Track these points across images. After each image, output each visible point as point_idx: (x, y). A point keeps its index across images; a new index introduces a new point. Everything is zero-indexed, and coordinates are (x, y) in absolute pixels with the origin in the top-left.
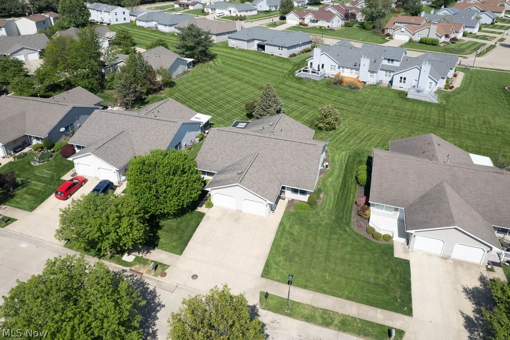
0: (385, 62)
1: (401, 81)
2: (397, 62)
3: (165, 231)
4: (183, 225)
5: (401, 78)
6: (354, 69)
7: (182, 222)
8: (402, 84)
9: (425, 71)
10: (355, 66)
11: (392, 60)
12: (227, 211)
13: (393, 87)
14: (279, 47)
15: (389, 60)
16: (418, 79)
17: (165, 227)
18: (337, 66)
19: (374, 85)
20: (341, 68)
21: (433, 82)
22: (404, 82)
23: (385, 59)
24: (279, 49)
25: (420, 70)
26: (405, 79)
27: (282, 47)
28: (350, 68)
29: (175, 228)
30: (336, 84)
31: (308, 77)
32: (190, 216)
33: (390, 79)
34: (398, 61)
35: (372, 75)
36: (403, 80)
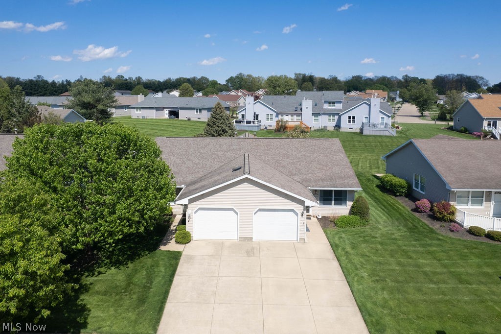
0: (326, 106)
1: (349, 122)
2: (339, 104)
3: (98, 293)
4: (141, 277)
5: (350, 117)
6: (295, 114)
7: (136, 271)
8: (351, 125)
9: (375, 105)
10: (295, 111)
11: (334, 103)
12: (223, 243)
13: (342, 130)
14: (197, 109)
15: (330, 103)
16: (368, 116)
17: (97, 288)
18: (274, 114)
19: (322, 130)
20: (280, 116)
21: (385, 117)
22: (354, 122)
23: (326, 102)
24: (197, 112)
25: (370, 105)
26: (354, 118)
27: (200, 110)
28: (290, 114)
29: (123, 284)
30: (279, 131)
31: (242, 128)
32: (150, 260)
33: (334, 123)
34: (340, 102)
35: (316, 118)
36: (352, 120)
